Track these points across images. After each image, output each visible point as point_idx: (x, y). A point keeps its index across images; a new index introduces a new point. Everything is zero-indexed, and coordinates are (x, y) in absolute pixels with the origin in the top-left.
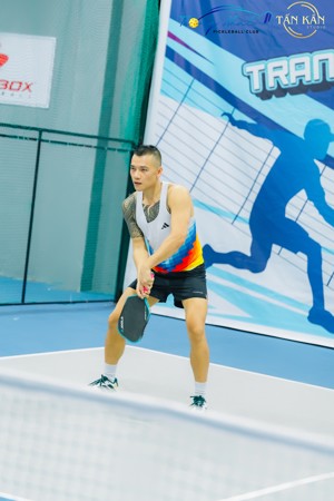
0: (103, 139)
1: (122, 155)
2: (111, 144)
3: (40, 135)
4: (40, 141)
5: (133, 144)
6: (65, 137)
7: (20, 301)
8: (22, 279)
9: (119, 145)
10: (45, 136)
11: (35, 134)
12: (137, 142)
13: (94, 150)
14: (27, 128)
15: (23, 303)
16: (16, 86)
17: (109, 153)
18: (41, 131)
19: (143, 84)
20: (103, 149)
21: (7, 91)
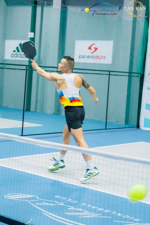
0: (130, 73)
1: (137, 78)
2: (133, 75)
3: (110, 73)
4: (110, 75)
5: (141, 74)
6: (118, 73)
7: (105, 128)
8: (105, 121)
9: (136, 75)
10: (111, 73)
11: (108, 73)
12: (142, 73)
13: (127, 77)
14: (105, 71)
15: (106, 129)
16: (100, 57)
17: (133, 77)
18: (110, 72)
19: (143, 54)
20: (131, 76)
21: (98, 59)
